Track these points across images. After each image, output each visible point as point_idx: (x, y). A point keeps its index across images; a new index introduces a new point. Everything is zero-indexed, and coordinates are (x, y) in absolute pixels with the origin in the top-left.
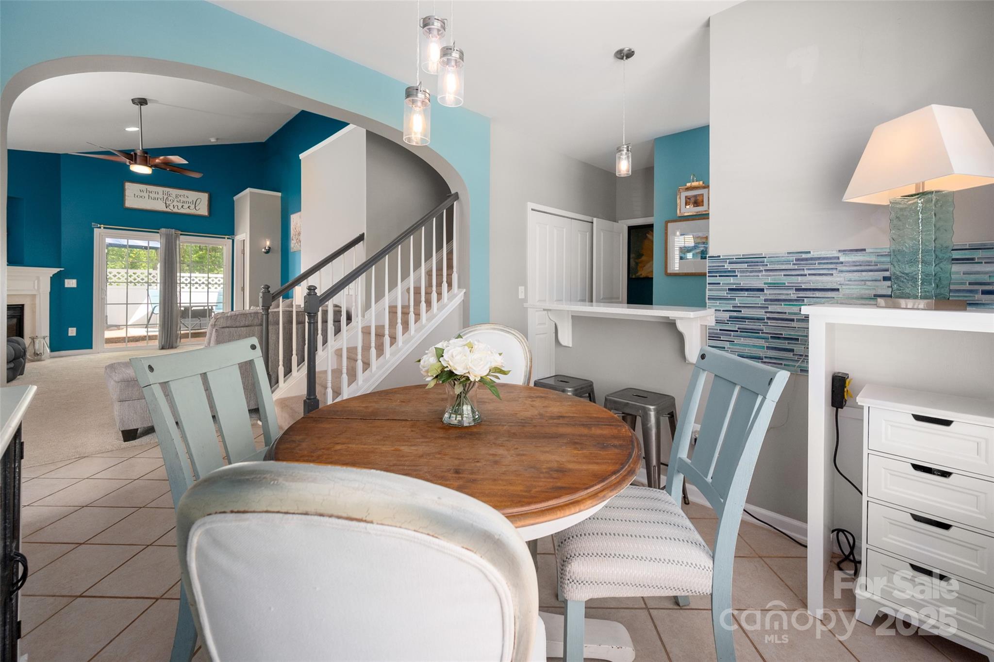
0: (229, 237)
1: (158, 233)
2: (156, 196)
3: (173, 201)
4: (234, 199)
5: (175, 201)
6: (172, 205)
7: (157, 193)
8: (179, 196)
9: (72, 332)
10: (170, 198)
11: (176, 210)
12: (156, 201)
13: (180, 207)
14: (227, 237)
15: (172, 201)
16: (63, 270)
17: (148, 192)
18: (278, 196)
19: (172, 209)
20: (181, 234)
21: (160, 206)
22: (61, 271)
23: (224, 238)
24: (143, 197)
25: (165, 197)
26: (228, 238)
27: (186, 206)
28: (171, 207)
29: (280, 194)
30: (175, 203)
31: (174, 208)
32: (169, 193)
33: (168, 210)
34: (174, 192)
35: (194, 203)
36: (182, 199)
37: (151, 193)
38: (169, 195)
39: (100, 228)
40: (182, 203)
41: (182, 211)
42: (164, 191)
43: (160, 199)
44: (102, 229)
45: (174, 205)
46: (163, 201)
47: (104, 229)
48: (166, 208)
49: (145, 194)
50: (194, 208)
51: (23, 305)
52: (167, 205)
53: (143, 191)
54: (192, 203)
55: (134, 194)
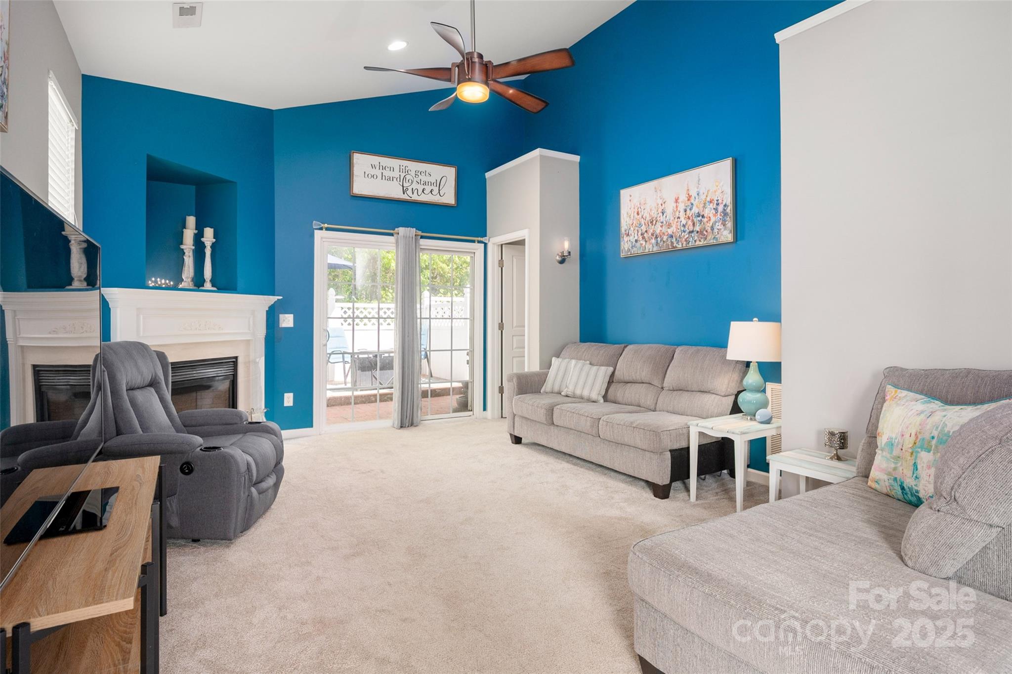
0: (481, 239)
1: (392, 235)
2: (391, 174)
3: (412, 182)
4: (486, 177)
5: (415, 182)
6: (410, 188)
7: (392, 169)
8: (419, 174)
9: (289, 398)
10: (408, 177)
11: (415, 197)
12: (391, 182)
13: (420, 191)
15: (410, 181)
16: (281, 299)
17: (381, 168)
18: (574, 162)
19: (411, 194)
20: (422, 237)
21: (394, 191)
22: (278, 299)
23: (475, 241)
24: (375, 177)
25: (403, 175)
26: (479, 242)
27: (428, 189)
28: (409, 192)
29: (577, 158)
30: (415, 186)
31: (413, 193)
32: (407, 168)
33: (405, 197)
34: (414, 166)
35: (438, 186)
36: (424, 178)
37: (385, 169)
38: (408, 172)
39: (321, 229)
40: (423, 184)
41: (424, 198)
42: (401, 166)
43: (395, 179)
44: (324, 231)
45: (412, 189)
46: (400, 181)
47: (326, 230)
48: (404, 194)
49: (378, 172)
50: (438, 191)
51: (236, 358)
52: (405, 188)
53: (376, 166)
54: (435, 184)
55: (365, 172)
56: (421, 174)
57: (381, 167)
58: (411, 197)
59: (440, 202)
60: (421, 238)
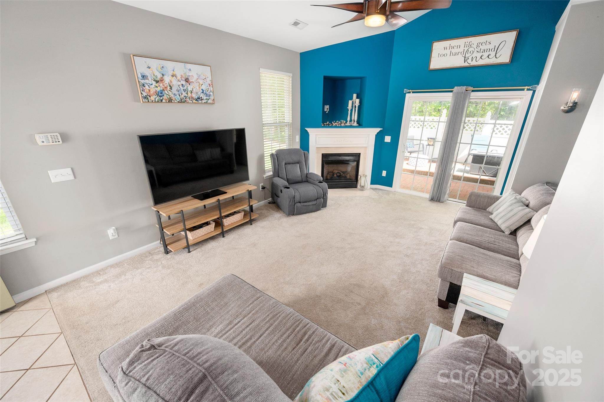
0: (529, 88)
1: (452, 91)
2: (458, 50)
5: (476, 51)
6: (470, 57)
7: (459, 46)
8: (480, 45)
9: (384, 173)
10: (470, 49)
11: (474, 63)
12: (457, 56)
13: (478, 58)
14: (527, 87)
15: (472, 52)
16: (384, 129)
21: (458, 62)
22: (381, 130)
23: (523, 90)
24: (445, 55)
25: (466, 49)
26: (528, 90)
27: (486, 54)
28: (469, 61)
30: (475, 55)
31: (472, 61)
32: (471, 43)
33: (466, 64)
34: (475, 40)
35: (496, 50)
36: (483, 47)
37: (453, 48)
38: (471, 46)
39: (410, 92)
40: (482, 52)
41: (481, 62)
42: (466, 43)
43: (459, 54)
44: (411, 94)
45: (472, 57)
46: (463, 54)
47: (412, 93)
48: (465, 62)
49: (448, 52)
50: (495, 55)
51: (360, 154)
52: (466, 58)
53: (447, 48)
54: (493, 50)
55: (439, 54)
56: (482, 45)
57: (451, 47)
58: (470, 64)
59: (494, 63)
60: (472, 92)
